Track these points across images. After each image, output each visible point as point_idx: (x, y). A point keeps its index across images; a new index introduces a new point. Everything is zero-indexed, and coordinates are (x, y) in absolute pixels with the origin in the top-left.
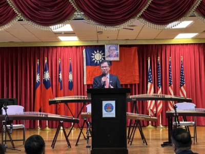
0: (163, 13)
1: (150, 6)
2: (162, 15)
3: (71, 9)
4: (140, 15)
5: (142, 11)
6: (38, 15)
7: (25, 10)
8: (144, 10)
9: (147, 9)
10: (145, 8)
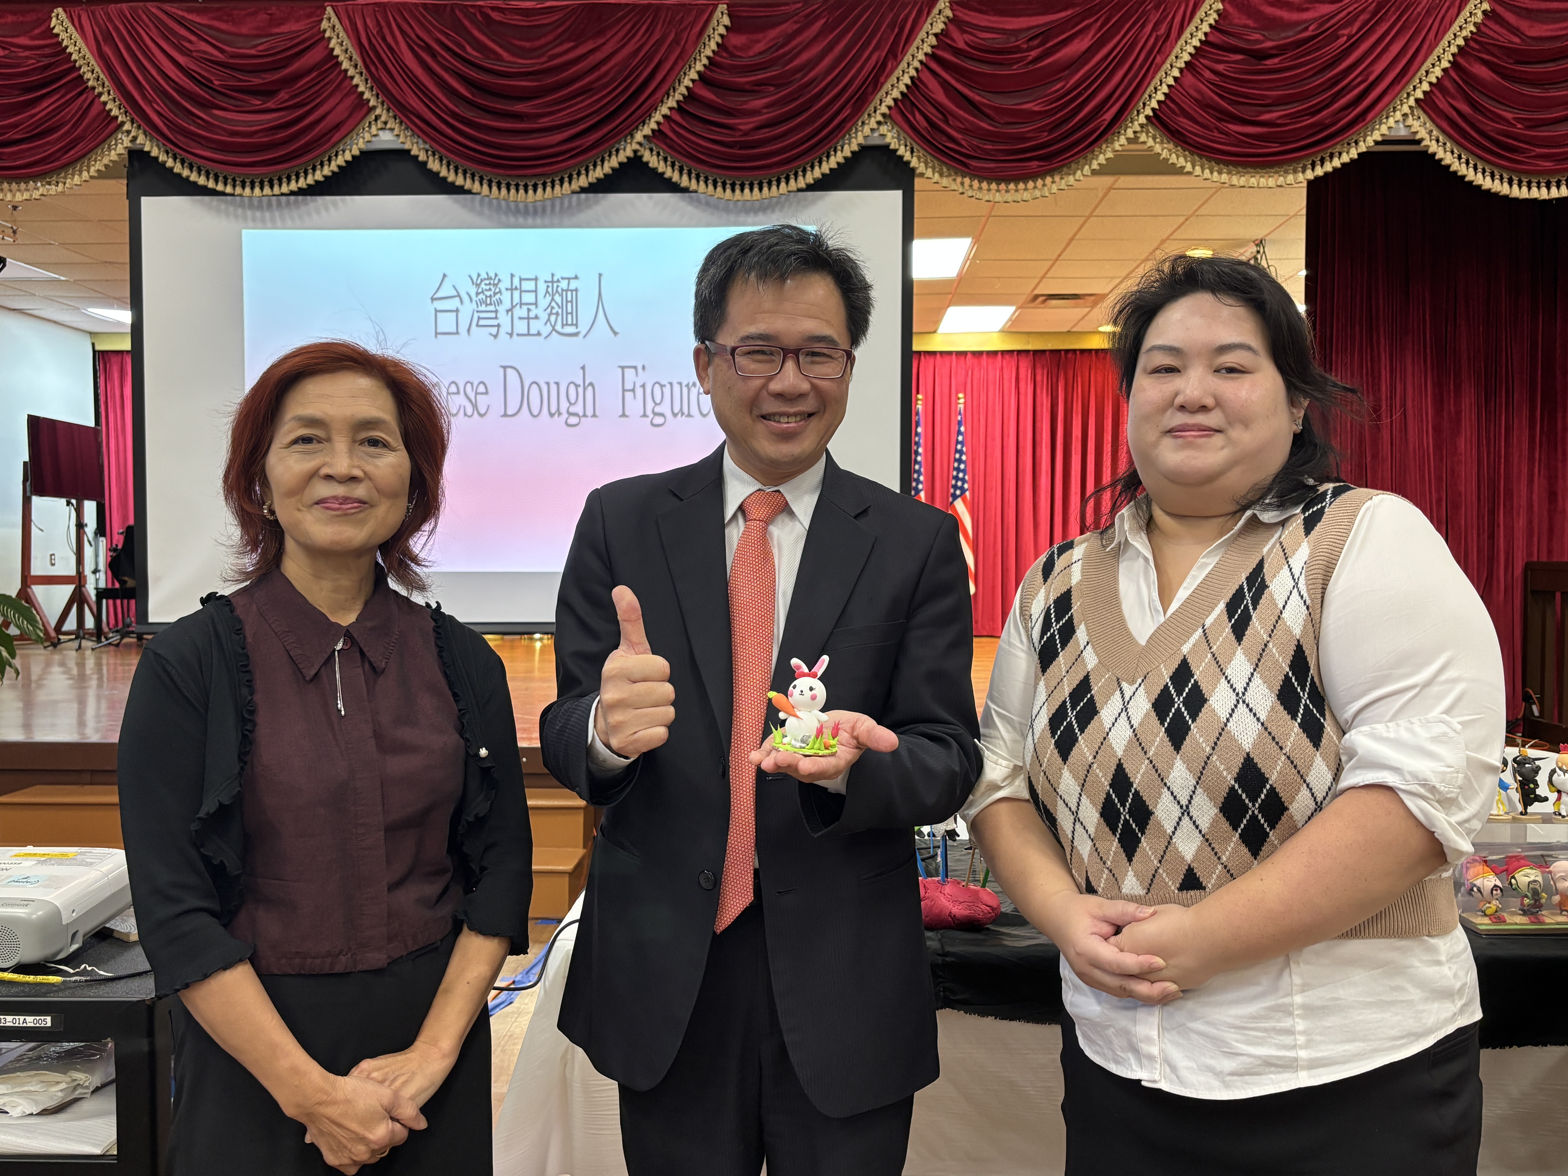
0: (745, 124)
1: (691, 95)
2: (746, 133)
3: (348, 101)
4: (647, 131)
5: (657, 117)
6: (208, 126)
7: (150, 102)
8: (664, 110)
9: (680, 108)
10: (671, 103)
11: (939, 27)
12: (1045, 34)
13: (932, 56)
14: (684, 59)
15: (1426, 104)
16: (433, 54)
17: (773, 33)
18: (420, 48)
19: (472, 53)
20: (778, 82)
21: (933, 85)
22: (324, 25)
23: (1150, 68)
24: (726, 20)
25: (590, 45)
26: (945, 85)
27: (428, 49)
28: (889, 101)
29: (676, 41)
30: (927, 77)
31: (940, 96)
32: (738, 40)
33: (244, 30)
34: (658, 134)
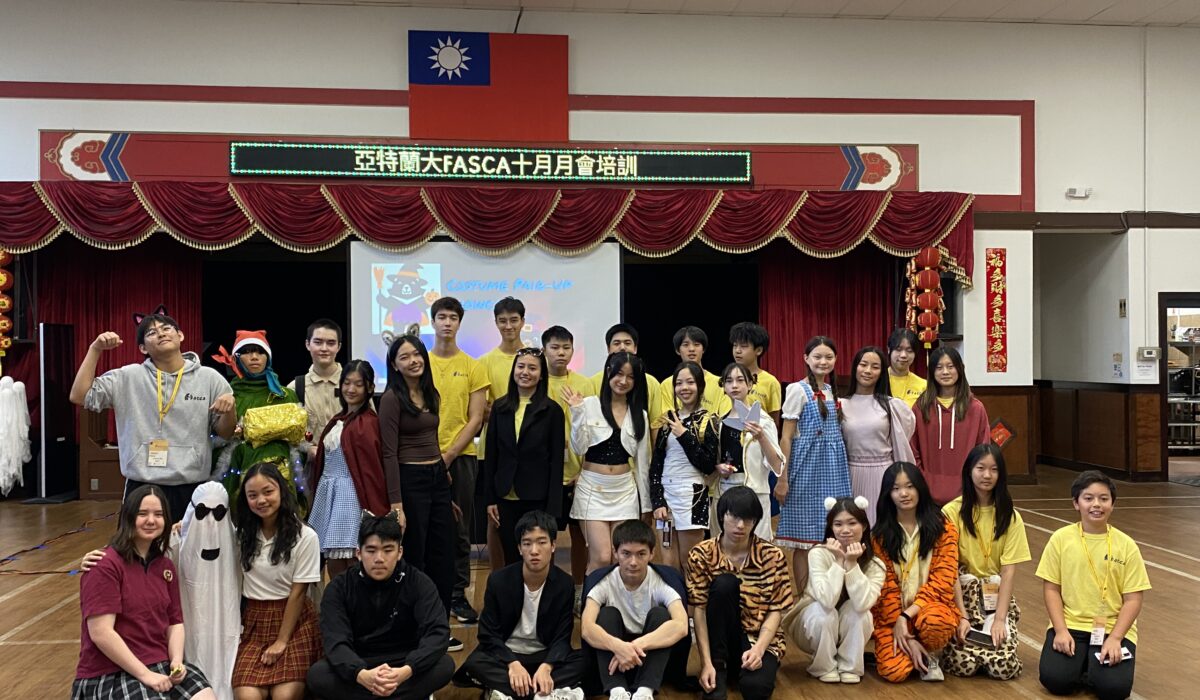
11: (631, 199)
12: (667, 202)
13: (630, 209)
14: (546, 210)
15: (789, 227)
16: (460, 206)
17: (576, 200)
18: (455, 203)
19: (475, 206)
20: (579, 217)
21: (630, 219)
22: (421, 194)
23: (701, 214)
24: (560, 195)
25: (515, 203)
26: (634, 219)
27: (458, 203)
28: (615, 224)
29: (544, 203)
30: (628, 216)
31: (632, 222)
32: (565, 202)
33: (391, 195)
34: (538, 234)
